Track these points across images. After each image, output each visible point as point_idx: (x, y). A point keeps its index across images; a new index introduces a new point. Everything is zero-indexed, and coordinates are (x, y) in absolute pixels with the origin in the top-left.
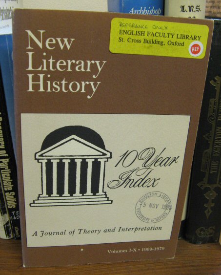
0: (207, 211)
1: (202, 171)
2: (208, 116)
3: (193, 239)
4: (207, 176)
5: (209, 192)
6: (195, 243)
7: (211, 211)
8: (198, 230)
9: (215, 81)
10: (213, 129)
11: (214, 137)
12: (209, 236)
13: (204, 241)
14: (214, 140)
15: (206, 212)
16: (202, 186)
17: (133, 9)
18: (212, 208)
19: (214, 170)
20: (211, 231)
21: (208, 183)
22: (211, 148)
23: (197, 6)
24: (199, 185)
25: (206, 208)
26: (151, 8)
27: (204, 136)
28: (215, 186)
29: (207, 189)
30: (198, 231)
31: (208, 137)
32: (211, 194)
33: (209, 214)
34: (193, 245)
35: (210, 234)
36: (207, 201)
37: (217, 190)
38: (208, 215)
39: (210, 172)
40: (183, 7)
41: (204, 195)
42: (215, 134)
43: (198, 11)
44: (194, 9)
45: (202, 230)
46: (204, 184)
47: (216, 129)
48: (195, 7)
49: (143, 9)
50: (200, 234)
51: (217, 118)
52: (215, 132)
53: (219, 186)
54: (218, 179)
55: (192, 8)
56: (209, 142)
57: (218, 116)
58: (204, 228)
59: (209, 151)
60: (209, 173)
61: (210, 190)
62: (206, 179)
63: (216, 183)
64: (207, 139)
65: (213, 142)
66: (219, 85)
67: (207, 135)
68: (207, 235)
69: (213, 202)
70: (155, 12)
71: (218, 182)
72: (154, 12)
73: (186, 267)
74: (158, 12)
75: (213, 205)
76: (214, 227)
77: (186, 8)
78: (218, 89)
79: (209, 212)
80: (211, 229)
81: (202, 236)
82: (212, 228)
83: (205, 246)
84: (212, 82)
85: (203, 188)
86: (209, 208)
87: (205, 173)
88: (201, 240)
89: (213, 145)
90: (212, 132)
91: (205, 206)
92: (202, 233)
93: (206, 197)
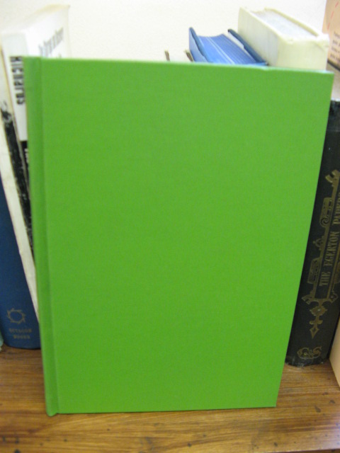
0: (313, 329)
1: (308, 282)
2: (321, 218)
3: (294, 360)
4: (315, 288)
5: (316, 307)
6: (295, 365)
7: (317, 329)
8: (301, 351)
9: (332, 176)
10: (326, 234)
11: (327, 244)
12: (314, 358)
13: (307, 364)
14: (327, 247)
15: (311, 330)
16: (307, 300)
18: (319, 326)
19: (324, 282)
20: (318, 352)
21: (316, 297)
22: (321, 256)
24: (304, 298)
25: (312, 326)
27: (314, 242)
28: (324, 300)
29: (314, 305)
30: (300, 353)
31: (319, 244)
32: (319, 310)
33: (316, 332)
34: (294, 368)
35: (315, 356)
36: (313, 318)
37: (327, 304)
38: (313, 335)
39: (318, 284)
41: (311, 311)
42: (328, 241)
45: (304, 351)
46: (311, 298)
47: (329, 233)
50: (302, 356)
51: (332, 222)
52: (329, 237)
53: (330, 300)
54: (329, 293)
56: (320, 249)
57: (333, 218)
58: (308, 349)
59: (319, 259)
60: (318, 286)
61: (317, 305)
62: (313, 293)
63: (325, 297)
64: (317, 245)
65: (326, 249)
66: (338, 182)
67: (317, 240)
68: (311, 356)
69: (320, 319)
71: (328, 295)
75: (320, 322)
76: (320, 348)
78: (335, 187)
79: (315, 330)
80: (317, 349)
81: (305, 358)
83: (308, 369)
84: (328, 178)
85: (308, 303)
86: (316, 326)
87: (312, 285)
88: (304, 363)
89: (325, 253)
90: (325, 237)
91: (311, 323)
92: (306, 354)
93: (313, 313)
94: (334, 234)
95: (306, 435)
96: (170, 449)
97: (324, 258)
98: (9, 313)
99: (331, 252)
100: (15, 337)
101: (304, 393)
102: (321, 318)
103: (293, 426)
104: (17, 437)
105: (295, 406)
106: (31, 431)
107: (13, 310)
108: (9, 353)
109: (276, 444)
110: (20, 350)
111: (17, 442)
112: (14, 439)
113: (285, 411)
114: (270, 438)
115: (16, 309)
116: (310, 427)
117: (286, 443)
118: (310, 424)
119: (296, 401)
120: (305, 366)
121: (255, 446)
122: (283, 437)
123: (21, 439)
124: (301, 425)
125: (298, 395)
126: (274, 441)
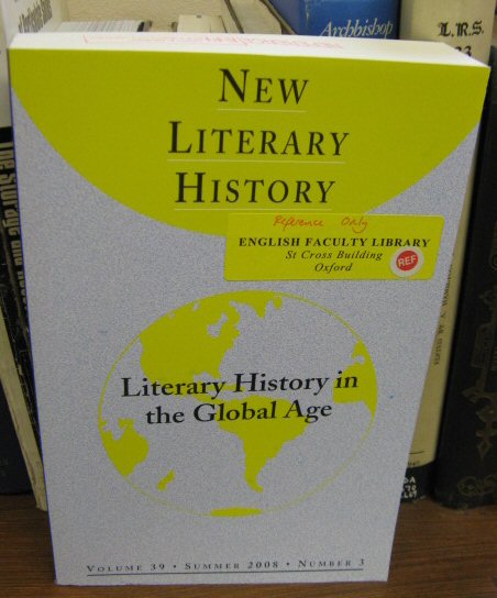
0: (482, 444)
1: (473, 365)
2: (491, 256)
3: (451, 498)
4: (484, 375)
5: (487, 407)
6: (455, 507)
7: (489, 445)
8: (462, 482)
12: (483, 494)
13: (474, 504)
15: (479, 447)
16: (473, 396)
17: (330, 25)
18: (492, 439)
20: (491, 483)
21: (486, 390)
22: (494, 320)
23: (476, 23)
24: (466, 393)
25: (481, 439)
26: (371, 22)
27: (481, 297)
29: (483, 403)
30: (460, 485)
31: (488, 298)
32: (492, 412)
33: (487, 450)
34: (451, 511)
35: (486, 489)
36: (482, 426)
38: (482, 454)
39: (490, 367)
40: (444, 26)
41: (477, 413)
43: (478, 33)
44: (470, 30)
45: (469, 482)
46: (477, 392)
48: (470, 25)
49: (353, 24)
50: (466, 490)
55: (464, 27)
56: (491, 309)
58: (474, 478)
59: (490, 326)
60: (489, 371)
61: (489, 404)
62: (481, 383)
64: (486, 302)
67: (487, 293)
68: (479, 491)
69: (494, 427)
70: (380, 29)
72: (377, 29)
74: (386, 29)
75: (494, 433)
76: (495, 476)
77: (452, 28)
79: (485, 446)
80: (489, 479)
81: (470, 494)
82: (492, 478)
83: (475, 514)
85: (474, 400)
86: (486, 440)
87: (479, 369)
88: (469, 502)
91: (478, 435)
92: (470, 487)
93: (481, 418)
102: (495, 425)
120: (470, 507)
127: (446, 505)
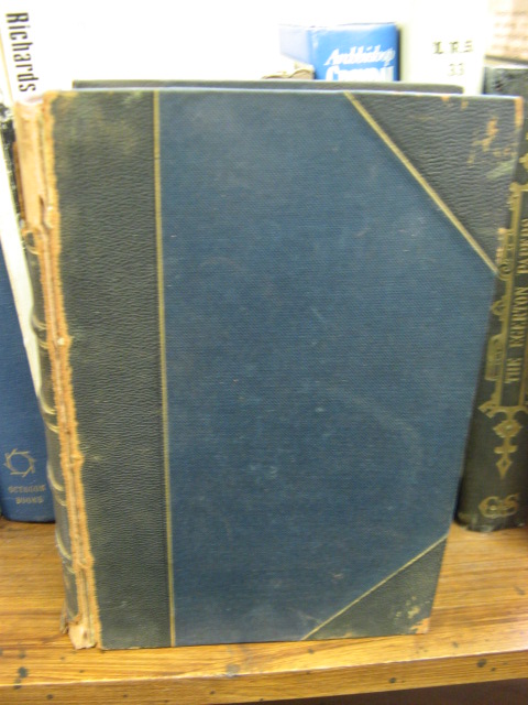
0: (501, 462)
1: (487, 379)
3: (474, 520)
4: (499, 389)
5: (505, 422)
6: (478, 529)
7: (510, 463)
8: (485, 503)
10: (509, 292)
12: (507, 514)
13: (499, 526)
14: (511, 314)
15: (499, 464)
16: (489, 410)
17: (336, 52)
18: (512, 456)
19: (512, 377)
20: (511, 504)
21: (502, 404)
22: (504, 332)
23: (467, 42)
24: (483, 408)
25: (499, 456)
26: (374, 49)
28: (517, 409)
29: (500, 417)
30: (483, 506)
31: (498, 309)
32: (508, 427)
33: (507, 467)
34: (475, 534)
35: (510, 510)
36: (500, 442)
37: (521, 417)
38: (503, 472)
39: (504, 379)
40: (438, 45)
41: (495, 429)
42: (512, 303)
43: (469, 52)
44: (461, 48)
45: (491, 503)
46: (492, 407)
47: (514, 291)
49: (357, 52)
50: (488, 511)
51: (515, 269)
52: (513, 297)
53: (524, 409)
54: (522, 396)
55: (457, 47)
56: (501, 320)
57: (517, 264)
58: (495, 498)
59: (501, 337)
60: (504, 385)
61: (505, 419)
62: (496, 397)
63: (516, 404)
64: (496, 312)
65: (510, 319)
66: (518, 201)
67: (496, 304)
68: (502, 512)
69: (512, 444)
70: (381, 56)
71: (521, 401)
73: (460, 575)
74: (387, 57)
75: (513, 449)
76: (516, 496)
77: (445, 47)
78: (516, 210)
79: (504, 464)
80: (510, 499)
81: (493, 516)
82: (512, 499)
85: (490, 415)
86: (505, 458)
87: (494, 383)
88: (492, 524)
89: (510, 325)
90: (507, 297)
91: (498, 451)
92: (493, 508)
93: (499, 433)
94: (520, 291)
95: (505, 628)
96: (278, 658)
97: (509, 334)
98: (8, 457)
99: (519, 323)
100: (19, 501)
101: (495, 568)
102: (514, 441)
103: (481, 617)
104: (22, 648)
105: (484, 588)
106: (45, 640)
107: (14, 453)
108: (10, 530)
109: (455, 645)
110: (27, 525)
111: (22, 657)
112: (17, 652)
113: (467, 594)
114: (447, 635)
115: (20, 449)
116: (510, 616)
117: (471, 642)
118: (510, 613)
119: (483, 580)
120: (493, 530)
121: (421, 648)
122: (466, 633)
123: (28, 652)
124: (494, 615)
125: (486, 572)
126: (452, 640)
127: (470, 529)
